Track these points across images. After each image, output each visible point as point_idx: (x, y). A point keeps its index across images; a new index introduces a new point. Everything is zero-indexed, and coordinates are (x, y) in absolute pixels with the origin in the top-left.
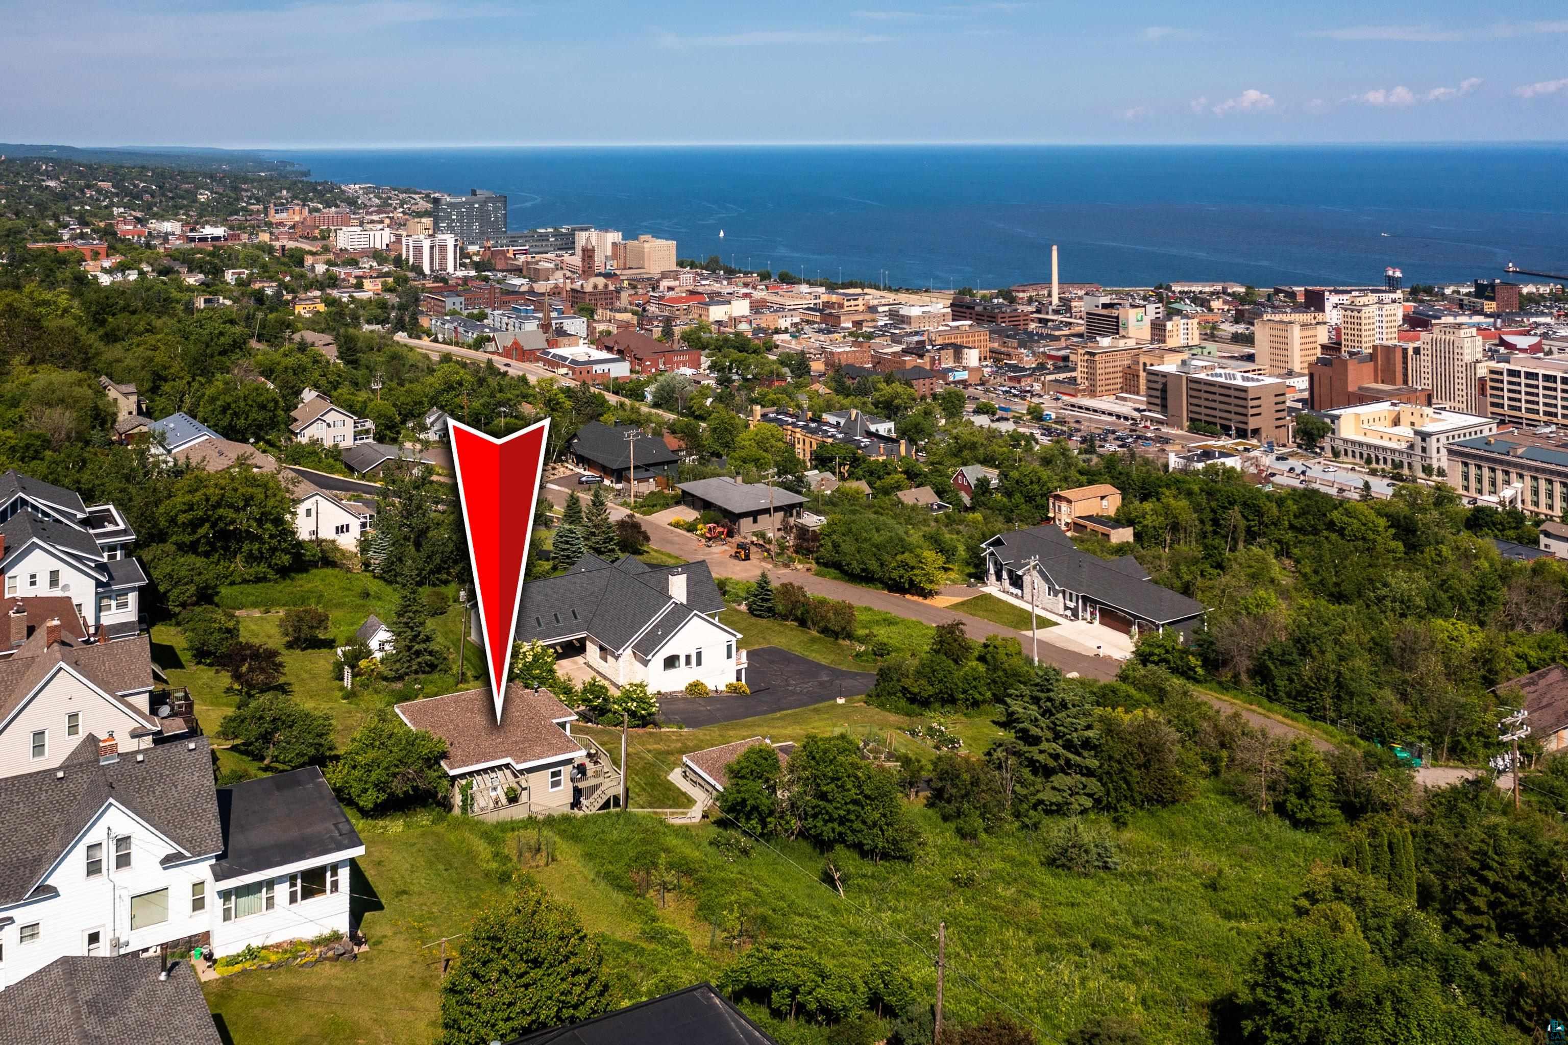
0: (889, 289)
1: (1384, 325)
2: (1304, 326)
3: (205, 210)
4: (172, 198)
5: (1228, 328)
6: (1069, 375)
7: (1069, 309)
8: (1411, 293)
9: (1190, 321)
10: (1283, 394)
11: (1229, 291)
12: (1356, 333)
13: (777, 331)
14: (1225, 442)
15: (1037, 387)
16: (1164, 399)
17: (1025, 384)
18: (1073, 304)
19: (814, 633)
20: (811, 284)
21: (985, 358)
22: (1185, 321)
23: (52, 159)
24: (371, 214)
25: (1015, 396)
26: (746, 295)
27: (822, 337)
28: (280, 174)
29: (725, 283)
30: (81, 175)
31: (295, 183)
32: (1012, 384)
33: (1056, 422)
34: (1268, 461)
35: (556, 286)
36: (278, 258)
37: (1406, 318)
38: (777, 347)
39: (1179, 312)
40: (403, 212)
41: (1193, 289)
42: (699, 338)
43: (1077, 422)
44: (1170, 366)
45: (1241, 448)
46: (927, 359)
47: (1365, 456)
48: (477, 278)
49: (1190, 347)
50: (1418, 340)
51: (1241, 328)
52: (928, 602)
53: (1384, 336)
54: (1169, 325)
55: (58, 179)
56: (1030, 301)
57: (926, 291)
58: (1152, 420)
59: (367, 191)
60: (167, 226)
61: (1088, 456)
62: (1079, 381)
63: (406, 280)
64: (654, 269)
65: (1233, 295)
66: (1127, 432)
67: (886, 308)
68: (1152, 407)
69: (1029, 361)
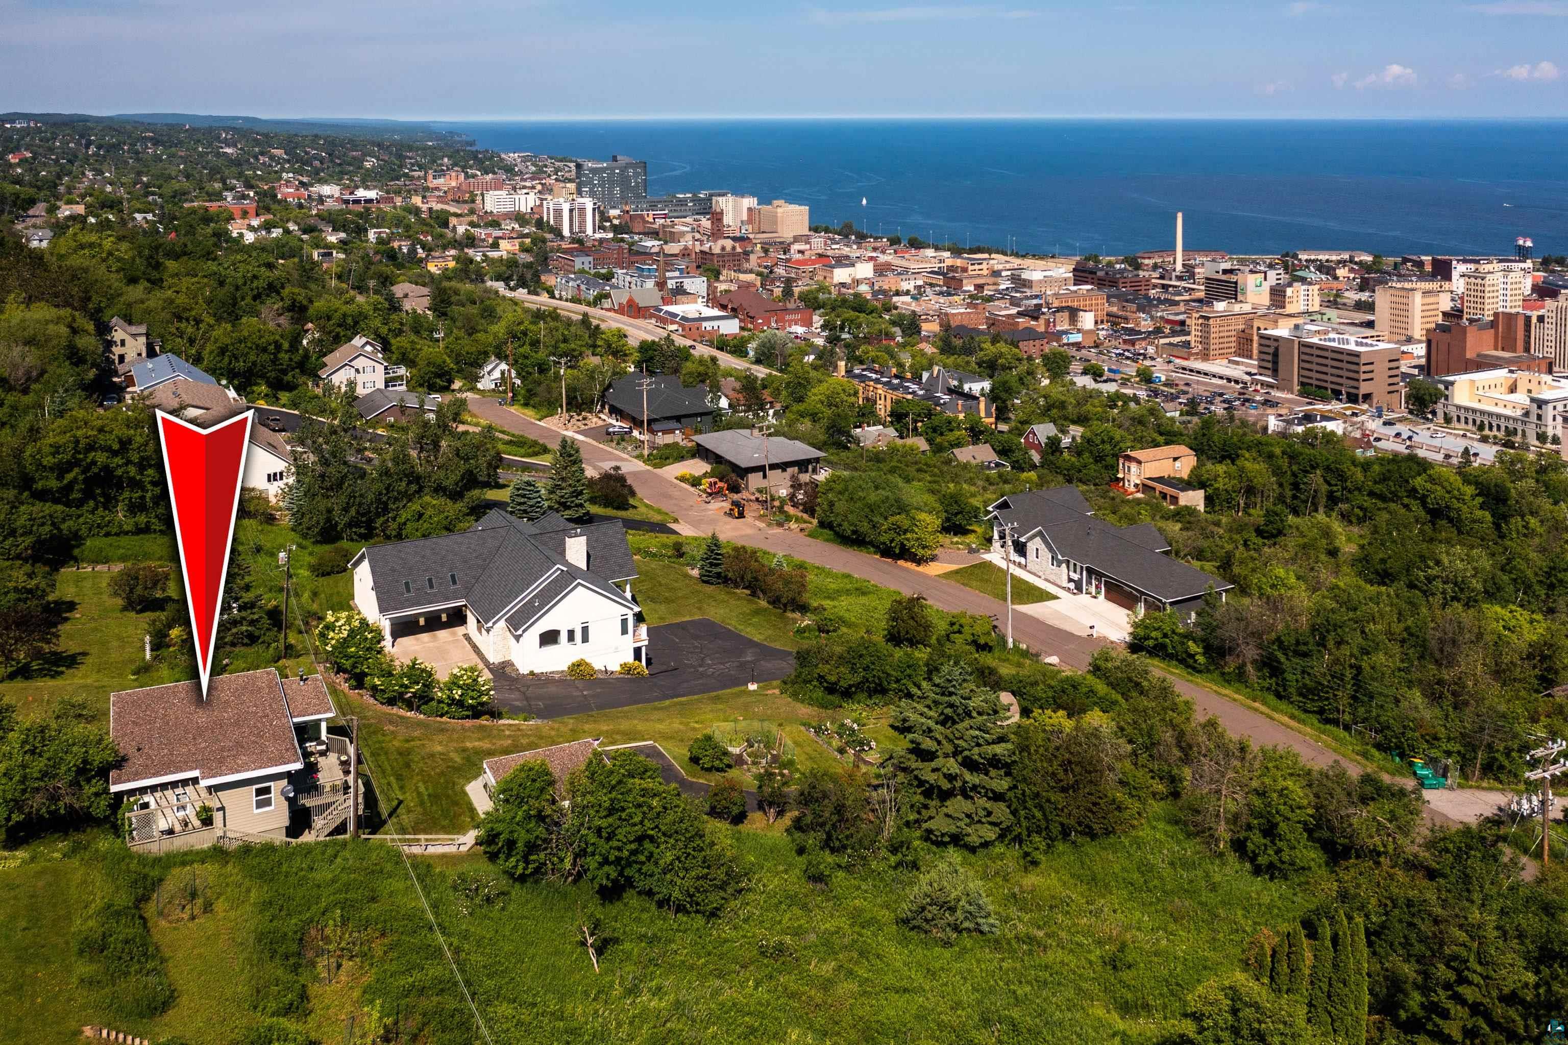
0: (1017, 255)
1: (1509, 292)
2: (1426, 293)
3: (369, 175)
4: (340, 165)
5: (1352, 296)
6: (1183, 338)
7: (1192, 276)
8: (1542, 264)
9: (1310, 288)
10: (1397, 360)
11: (1356, 259)
12: (1479, 300)
13: (898, 293)
14: (1335, 406)
15: (1151, 350)
16: (1275, 362)
17: (1139, 347)
18: (1197, 270)
19: (763, 603)
20: (937, 249)
21: (1102, 322)
22: (1305, 287)
23: (234, 129)
24: (525, 180)
25: (1128, 358)
26: (871, 259)
27: (942, 300)
28: (446, 145)
29: (855, 247)
30: (257, 143)
31: (458, 151)
32: (1126, 347)
33: (1165, 385)
34: (1374, 425)
35: (686, 248)
36: (424, 219)
37: (1535, 288)
38: (896, 308)
39: (1303, 280)
40: (556, 180)
41: (1320, 257)
42: (816, 298)
43: (1187, 384)
44: (1283, 331)
45: (1349, 412)
46: (1042, 321)
47: (1478, 423)
48: (613, 239)
49: (1309, 313)
50: (1543, 307)
51: (1364, 296)
52: (921, 569)
53: (1508, 304)
54: (1289, 291)
55: (236, 146)
56: (1155, 267)
57: (1053, 257)
58: (1263, 384)
59: (525, 160)
60: (326, 190)
61: (1189, 418)
62: (1193, 344)
63: (544, 241)
64: (786, 233)
65: (1360, 263)
66: (1236, 395)
67: (1009, 273)
68: (1262, 371)
69: (1145, 323)
